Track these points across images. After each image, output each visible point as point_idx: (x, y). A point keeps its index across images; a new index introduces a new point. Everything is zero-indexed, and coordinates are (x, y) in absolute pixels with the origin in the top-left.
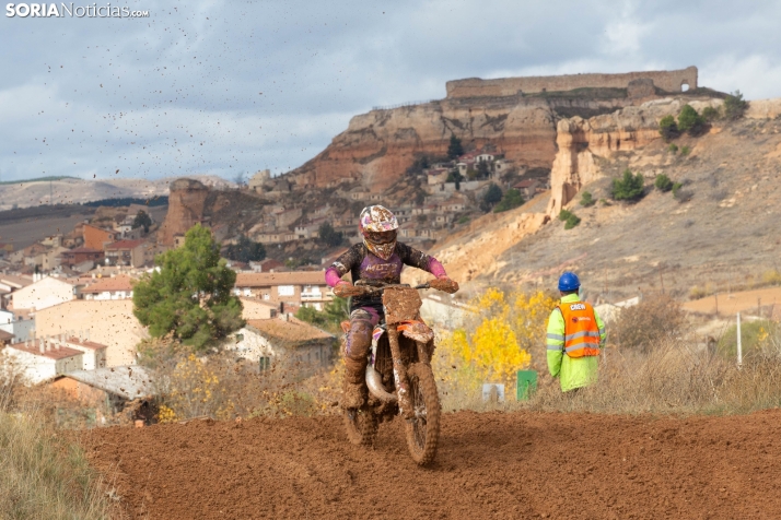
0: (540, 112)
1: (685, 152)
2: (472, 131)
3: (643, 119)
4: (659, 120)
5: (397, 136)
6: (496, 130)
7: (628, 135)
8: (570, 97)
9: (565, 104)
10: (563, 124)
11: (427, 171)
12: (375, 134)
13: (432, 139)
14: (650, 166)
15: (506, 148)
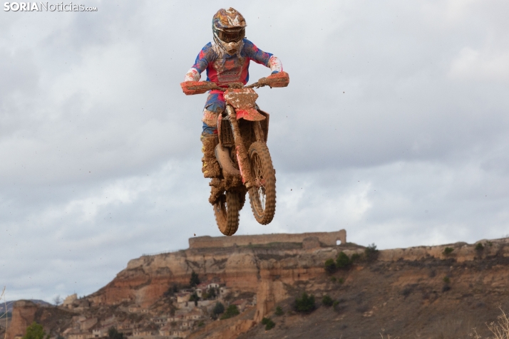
0: (248, 258)
1: (341, 282)
2: (205, 269)
3: (314, 261)
4: (324, 262)
5: (158, 272)
6: (220, 268)
7: (305, 270)
8: (266, 248)
9: (264, 253)
10: (264, 263)
11: (176, 294)
12: (144, 271)
13: (180, 274)
14: (318, 290)
15: (227, 279)
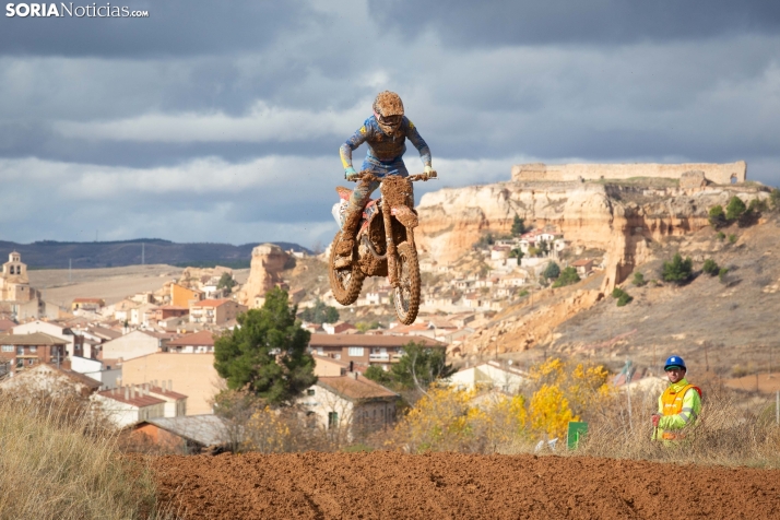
0: (597, 199)
1: (733, 240)
2: (533, 212)
3: (694, 208)
4: (708, 210)
5: (464, 213)
6: (557, 212)
7: (679, 222)
8: (626, 185)
10: (619, 208)
11: (491, 247)
12: (444, 212)
13: (496, 217)
14: (698, 251)
15: (565, 229)
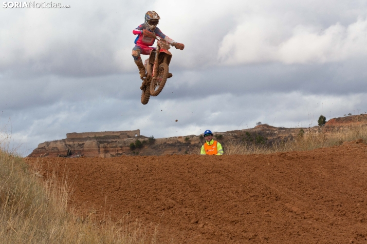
0: (94, 143)
3: (125, 144)
5: (52, 149)
6: (81, 148)
7: (120, 148)
8: (103, 138)
9: (102, 140)
10: (102, 145)
13: (62, 150)
15: (84, 153)
